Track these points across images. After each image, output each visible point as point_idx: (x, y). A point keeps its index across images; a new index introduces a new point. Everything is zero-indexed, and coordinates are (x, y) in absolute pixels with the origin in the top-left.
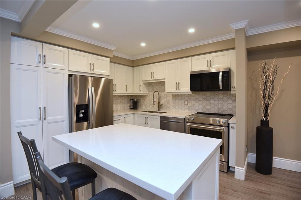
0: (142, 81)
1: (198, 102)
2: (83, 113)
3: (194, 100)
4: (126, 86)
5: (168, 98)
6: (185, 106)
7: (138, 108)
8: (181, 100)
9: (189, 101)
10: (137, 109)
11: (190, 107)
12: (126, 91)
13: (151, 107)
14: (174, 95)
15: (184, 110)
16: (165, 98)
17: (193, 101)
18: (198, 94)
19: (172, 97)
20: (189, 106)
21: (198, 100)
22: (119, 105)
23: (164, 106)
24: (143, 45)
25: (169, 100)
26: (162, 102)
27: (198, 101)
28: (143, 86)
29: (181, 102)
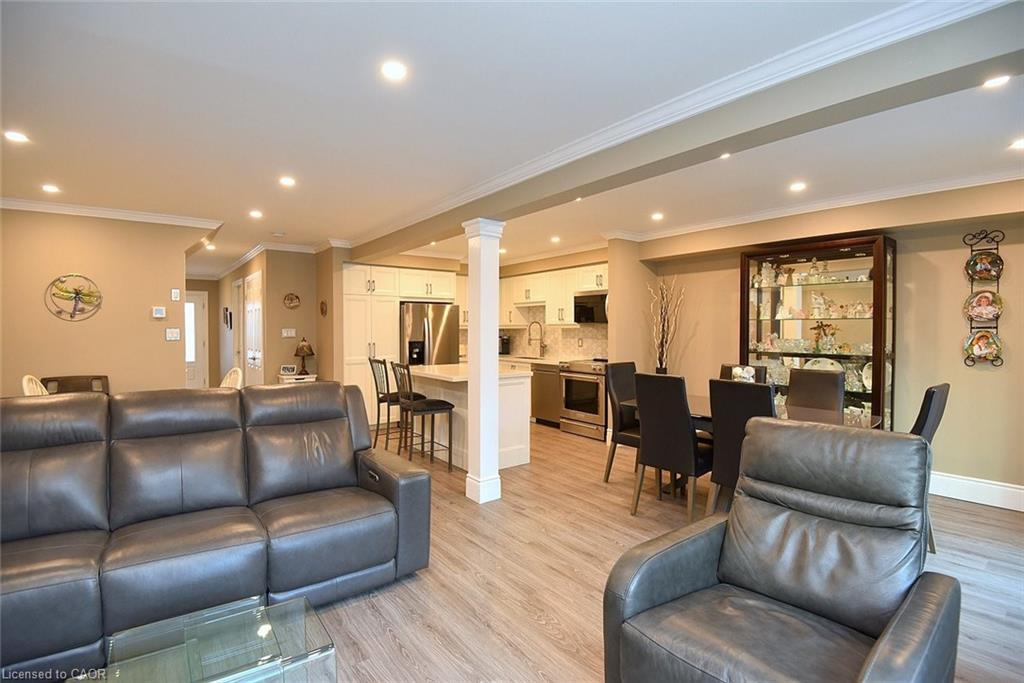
0: (515, 304)
1: (596, 342)
2: (416, 353)
3: (592, 338)
5: (556, 334)
6: (579, 347)
7: (511, 352)
8: (574, 337)
9: (584, 339)
14: (567, 329)
17: (589, 340)
18: (596, 328)
20: (585, 348)
25: (557, 338)
26: (547, 342)
27: (597, 340)
28: (516, 312)
29: (574, 341)
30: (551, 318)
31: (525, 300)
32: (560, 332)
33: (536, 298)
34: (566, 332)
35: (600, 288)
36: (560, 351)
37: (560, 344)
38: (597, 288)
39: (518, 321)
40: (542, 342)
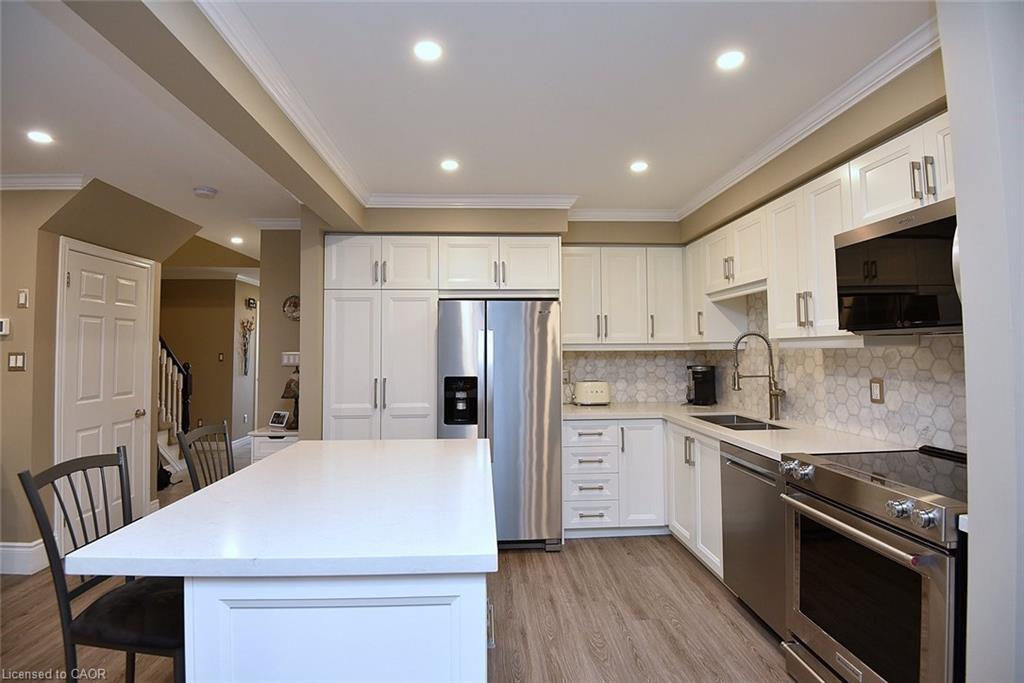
0: (708, 295)
1: (931, 393)
2: (462, 400)
3: (916, 379)
4: (652, 317)
5: (809, 366)
6: (875, 405)
7: (717, 400)
8: (855, 376)
9: (888, 381)
10: (715, 402)
11: (894, 412)
12: (652, 335)
13: (755, 402)
14: (828, 349)
15: (871, 428)
16: (798, 364)
17: (905, 384)
18: (929, 347)
19: (821, 363)
20: (891, 408)
21: (931, 378)
22: (641, 385)
23: (797, 398)
24: (639, 167)
25: (811, 375)
26: (789, 383)
27: (929, 386)
29: (857, 388)
30: (781, 323)
31: (725, 285)
32: (819, 358)
33: (745, 274)
34: (834, 359)
35: (929, 200)
36: (821, 409)
37: (821, 391)
38: (917, 205)
39: (719, 333)
40: (773, 384)
